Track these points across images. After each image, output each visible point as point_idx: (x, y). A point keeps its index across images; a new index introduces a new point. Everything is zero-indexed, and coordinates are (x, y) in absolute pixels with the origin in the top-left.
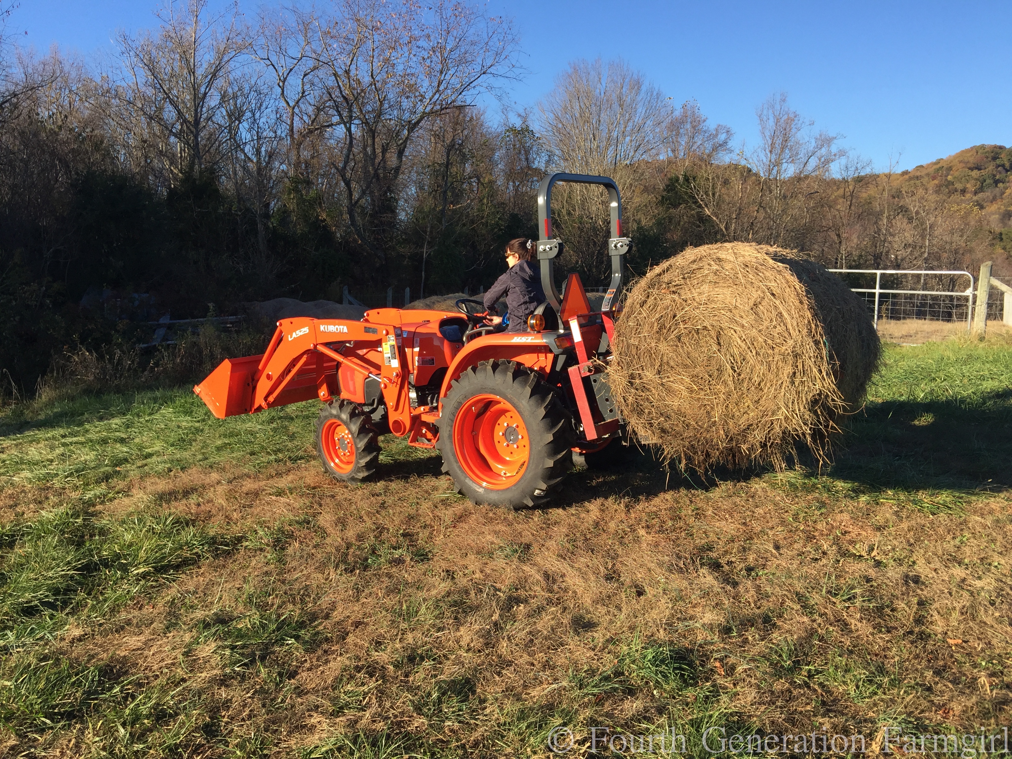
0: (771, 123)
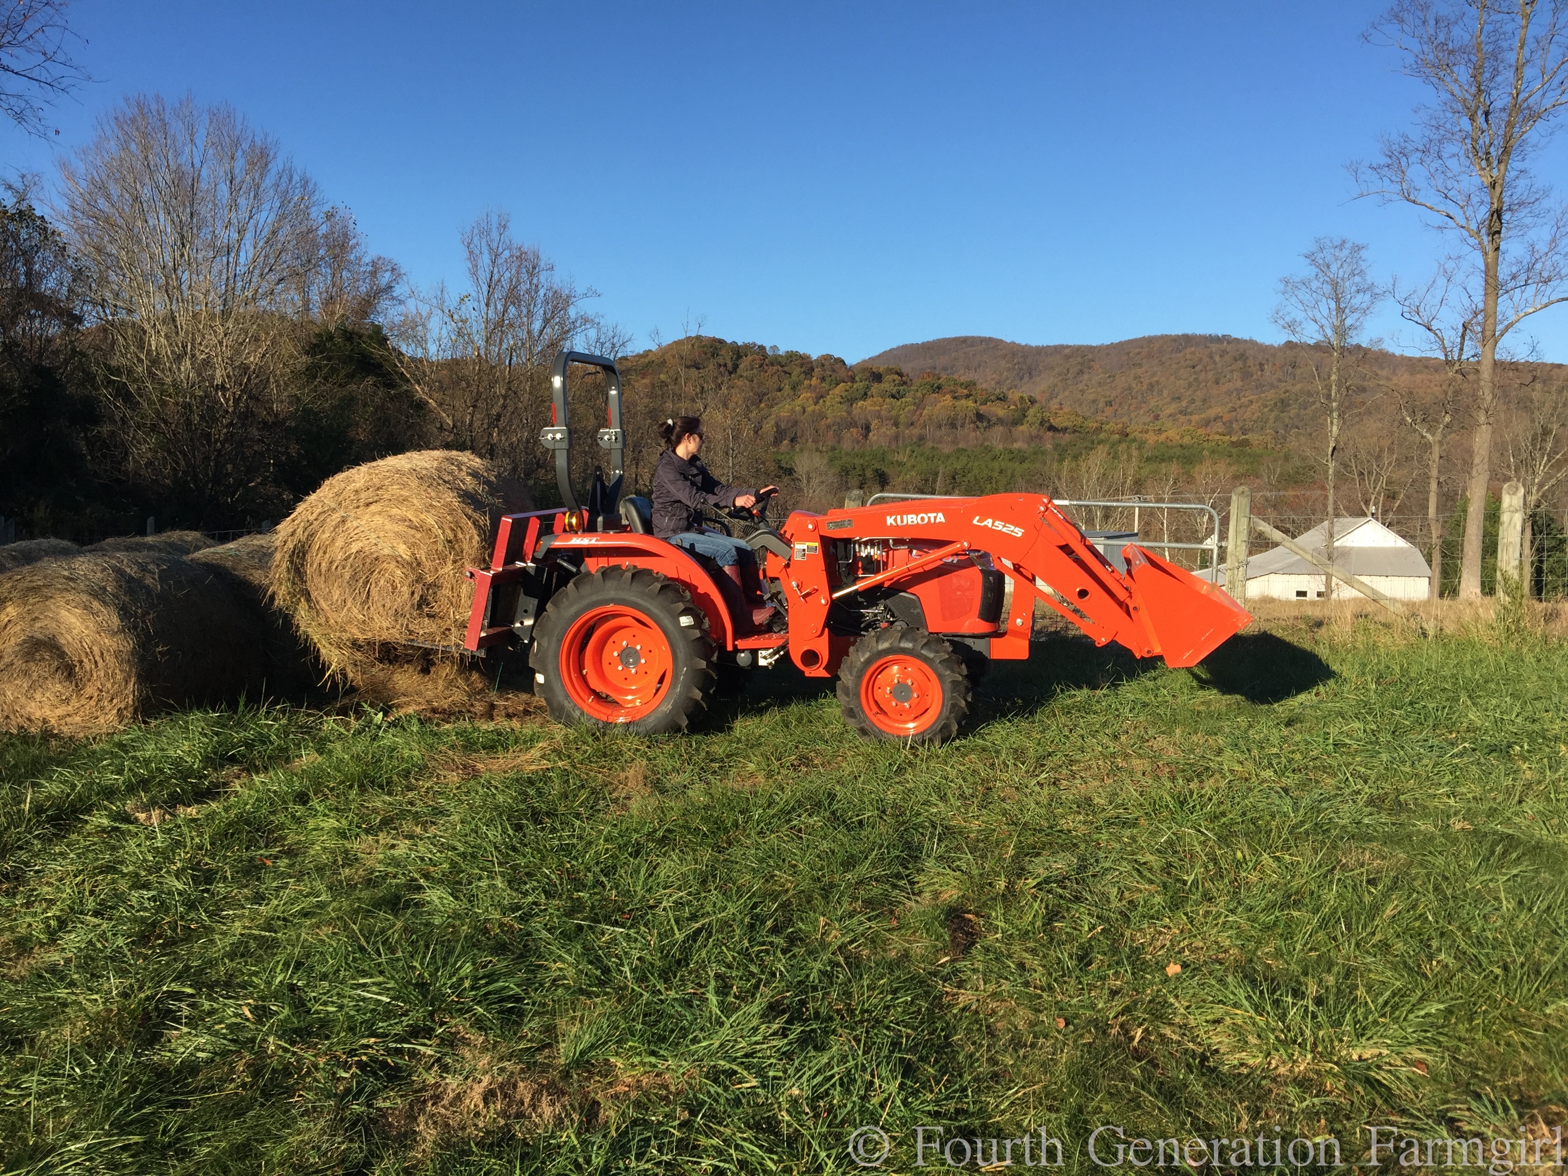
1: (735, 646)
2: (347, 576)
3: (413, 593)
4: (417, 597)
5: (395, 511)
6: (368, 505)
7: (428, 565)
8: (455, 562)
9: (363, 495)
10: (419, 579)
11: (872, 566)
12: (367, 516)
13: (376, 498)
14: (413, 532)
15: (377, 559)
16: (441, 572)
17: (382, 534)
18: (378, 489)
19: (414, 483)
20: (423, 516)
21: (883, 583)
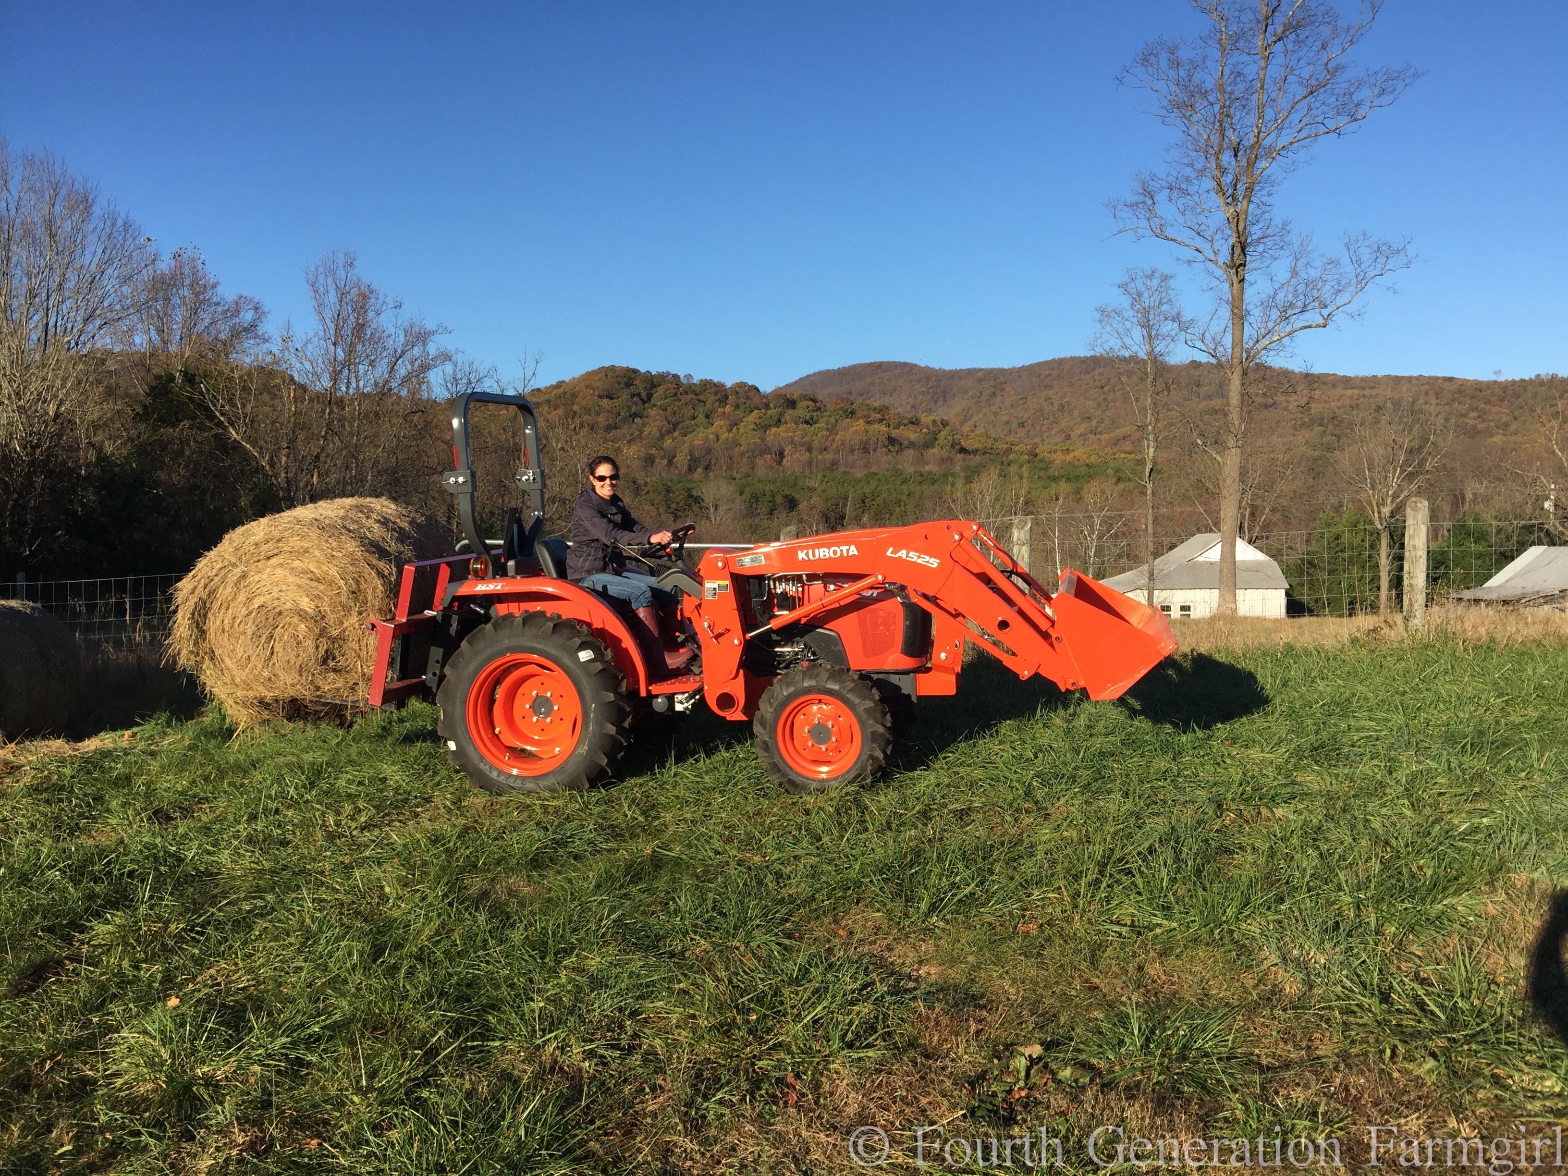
0: (332, 297)
1: (649, 692)
2: (250, 632)
3: (317, 647)
4: (322, 651)
5: (296, 563)
6: (269, 558)
7: (331, 618)
8: (360, 613)
9: (264, 548)
10: (323, 632)
11: (787, 602)
12: (268, 570)
13: (276, 551)
14: (315, 584)
15: (280, 613)
16: (346, 624)
17: (284, 588)
18: (279, 541)
19: (314, 533)
20: (325, 568)
21: (800, 620)
